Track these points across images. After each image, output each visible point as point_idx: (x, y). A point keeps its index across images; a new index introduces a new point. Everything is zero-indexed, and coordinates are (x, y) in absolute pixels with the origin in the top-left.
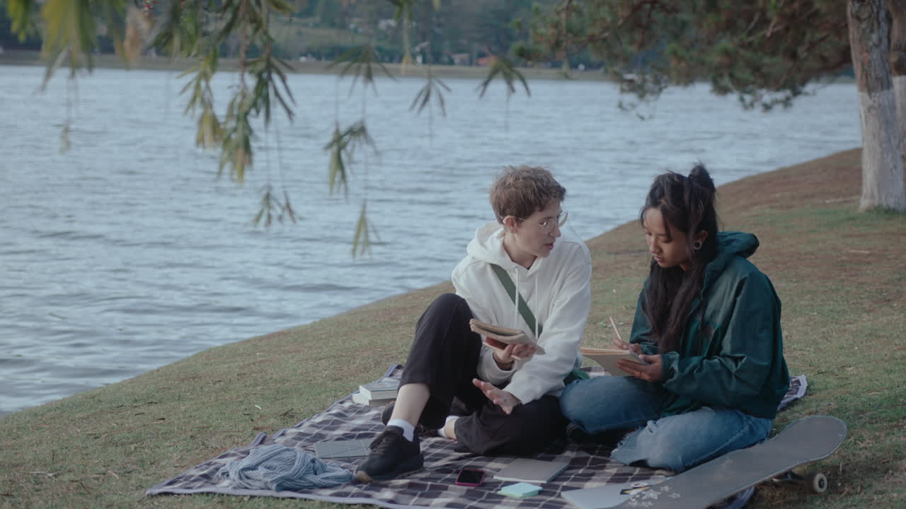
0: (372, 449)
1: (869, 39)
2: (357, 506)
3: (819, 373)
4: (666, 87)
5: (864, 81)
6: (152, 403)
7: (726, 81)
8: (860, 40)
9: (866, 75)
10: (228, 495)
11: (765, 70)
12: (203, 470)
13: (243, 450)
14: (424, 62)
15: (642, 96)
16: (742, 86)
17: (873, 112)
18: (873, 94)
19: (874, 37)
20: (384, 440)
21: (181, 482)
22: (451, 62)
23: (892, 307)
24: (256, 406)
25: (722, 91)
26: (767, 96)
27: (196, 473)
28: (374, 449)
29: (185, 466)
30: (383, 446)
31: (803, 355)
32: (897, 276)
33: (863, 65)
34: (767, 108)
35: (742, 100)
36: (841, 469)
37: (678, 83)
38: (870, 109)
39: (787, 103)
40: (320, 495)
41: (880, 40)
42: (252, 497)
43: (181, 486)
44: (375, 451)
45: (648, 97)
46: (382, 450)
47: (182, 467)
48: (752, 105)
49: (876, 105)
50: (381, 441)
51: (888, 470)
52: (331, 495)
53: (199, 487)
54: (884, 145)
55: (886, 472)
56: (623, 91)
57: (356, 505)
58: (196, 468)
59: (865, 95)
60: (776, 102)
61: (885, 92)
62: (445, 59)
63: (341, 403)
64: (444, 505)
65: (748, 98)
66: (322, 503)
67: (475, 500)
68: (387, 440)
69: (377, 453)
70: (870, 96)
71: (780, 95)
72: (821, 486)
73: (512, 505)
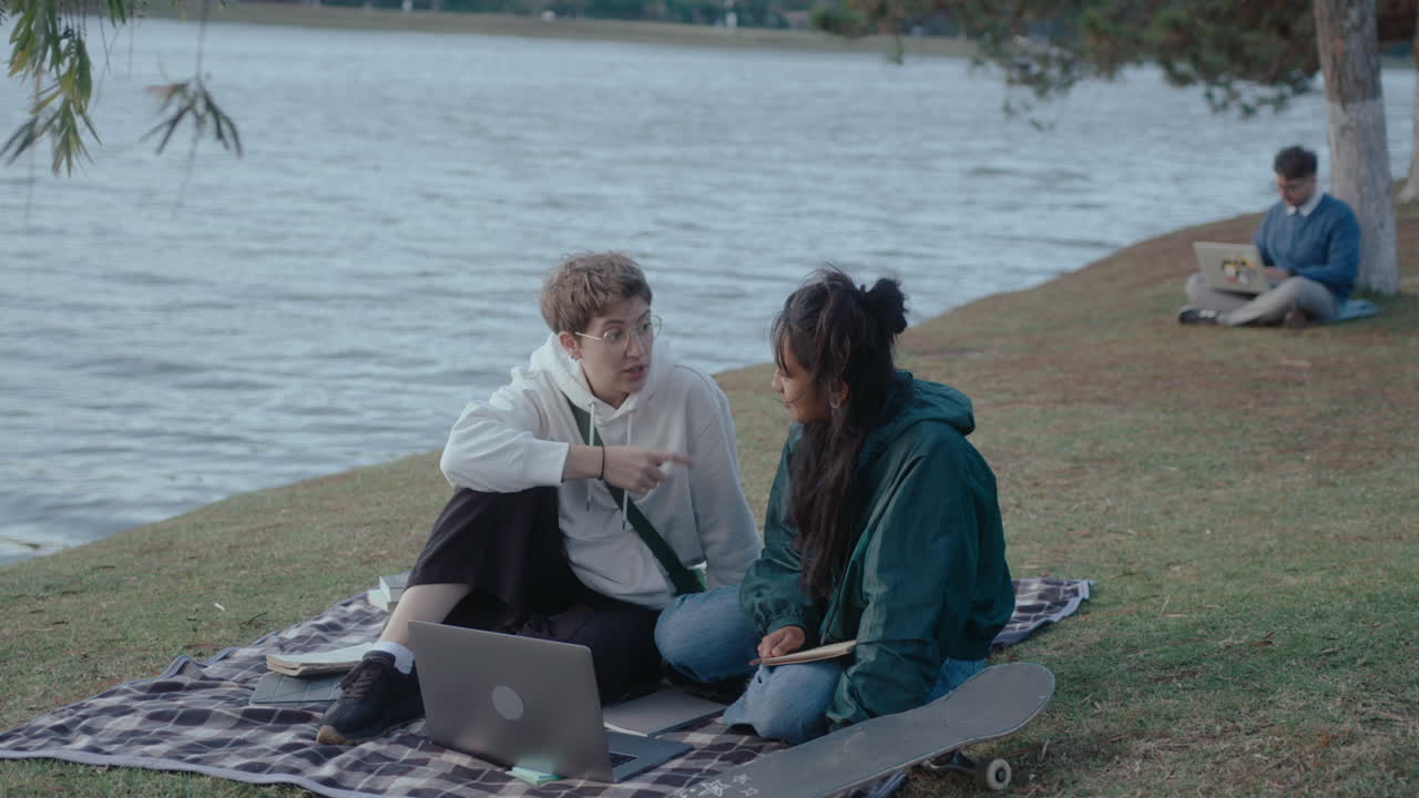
0: (344, 689)
1: (1346, 17)
2: (273, 787)
3: (1125, 574)
4: (1080, 78)
5: (1336, 84)
6: (67, 592)
7: (1183, 67)
8: (1331, 19)
9: (1338, 75)
10: (75, 763)
11: (1248, 50)
12: (62, 717)
13: (141, 684)
14: (740, 23)
15: (1041, 93)
16: (1210, 75)
17: (1349, 134)
18: (1350, 106)
19: (1354, 14)
20: (363, 675)
21: (19, 736)
22: (783, 25)
23: (1303, 461)
24: (217, 605)
25: (1181, 80)
26: (1250, 91)
27: (47, 721)
28: (348, 690)
29: (45, 707)
30: (360, 684)
31: (1118, 541)
32: (1335, 407)
33: (1334, 58)
34: (1248, 111)
35: (1209, 96)
36: (1044, 750)
37: (1098, 74)
38: (1343, 130)
39: (1280, 103)
40: (221, 767)
41: (1363, 20)
42: (112, 768)
43: (13, 745)
44: (348, 692)
45: (1051, 92)
46: (360, 690)
47: (40, 709)
48: (1224, 106)
49: (1353, 124)
50: (359, 676)
51: (1114, 755)
52: (238, 768)
53: (40, 748)
54: (1365, 189)
55: (1109, 759)
56: (1010, 82)
57: (269, 785)
58: (53, 713)
59: (1338, 107)
60: (1263, 101)
61: (1370, 103)
62: (771, 19)
63: (346, 605)
64: (405, 792)
65: (1219, 94)
66: (216, 781)
67: (460, 782)
68: (368, 675)
69: (353, 694)
70: (1344, 108)
71: (1268, 92)
72: (998, 779)
73: (515, 794)
